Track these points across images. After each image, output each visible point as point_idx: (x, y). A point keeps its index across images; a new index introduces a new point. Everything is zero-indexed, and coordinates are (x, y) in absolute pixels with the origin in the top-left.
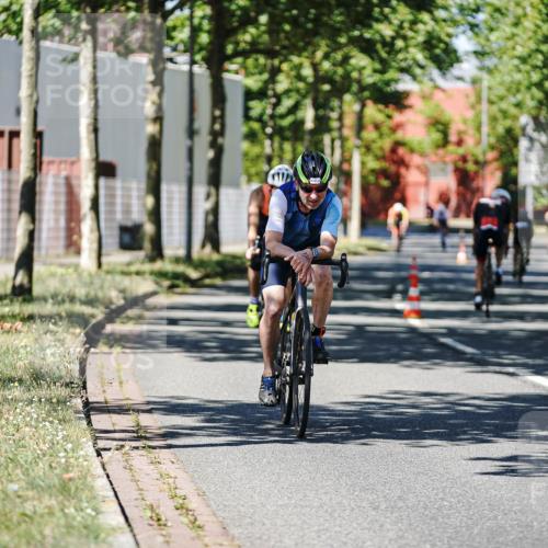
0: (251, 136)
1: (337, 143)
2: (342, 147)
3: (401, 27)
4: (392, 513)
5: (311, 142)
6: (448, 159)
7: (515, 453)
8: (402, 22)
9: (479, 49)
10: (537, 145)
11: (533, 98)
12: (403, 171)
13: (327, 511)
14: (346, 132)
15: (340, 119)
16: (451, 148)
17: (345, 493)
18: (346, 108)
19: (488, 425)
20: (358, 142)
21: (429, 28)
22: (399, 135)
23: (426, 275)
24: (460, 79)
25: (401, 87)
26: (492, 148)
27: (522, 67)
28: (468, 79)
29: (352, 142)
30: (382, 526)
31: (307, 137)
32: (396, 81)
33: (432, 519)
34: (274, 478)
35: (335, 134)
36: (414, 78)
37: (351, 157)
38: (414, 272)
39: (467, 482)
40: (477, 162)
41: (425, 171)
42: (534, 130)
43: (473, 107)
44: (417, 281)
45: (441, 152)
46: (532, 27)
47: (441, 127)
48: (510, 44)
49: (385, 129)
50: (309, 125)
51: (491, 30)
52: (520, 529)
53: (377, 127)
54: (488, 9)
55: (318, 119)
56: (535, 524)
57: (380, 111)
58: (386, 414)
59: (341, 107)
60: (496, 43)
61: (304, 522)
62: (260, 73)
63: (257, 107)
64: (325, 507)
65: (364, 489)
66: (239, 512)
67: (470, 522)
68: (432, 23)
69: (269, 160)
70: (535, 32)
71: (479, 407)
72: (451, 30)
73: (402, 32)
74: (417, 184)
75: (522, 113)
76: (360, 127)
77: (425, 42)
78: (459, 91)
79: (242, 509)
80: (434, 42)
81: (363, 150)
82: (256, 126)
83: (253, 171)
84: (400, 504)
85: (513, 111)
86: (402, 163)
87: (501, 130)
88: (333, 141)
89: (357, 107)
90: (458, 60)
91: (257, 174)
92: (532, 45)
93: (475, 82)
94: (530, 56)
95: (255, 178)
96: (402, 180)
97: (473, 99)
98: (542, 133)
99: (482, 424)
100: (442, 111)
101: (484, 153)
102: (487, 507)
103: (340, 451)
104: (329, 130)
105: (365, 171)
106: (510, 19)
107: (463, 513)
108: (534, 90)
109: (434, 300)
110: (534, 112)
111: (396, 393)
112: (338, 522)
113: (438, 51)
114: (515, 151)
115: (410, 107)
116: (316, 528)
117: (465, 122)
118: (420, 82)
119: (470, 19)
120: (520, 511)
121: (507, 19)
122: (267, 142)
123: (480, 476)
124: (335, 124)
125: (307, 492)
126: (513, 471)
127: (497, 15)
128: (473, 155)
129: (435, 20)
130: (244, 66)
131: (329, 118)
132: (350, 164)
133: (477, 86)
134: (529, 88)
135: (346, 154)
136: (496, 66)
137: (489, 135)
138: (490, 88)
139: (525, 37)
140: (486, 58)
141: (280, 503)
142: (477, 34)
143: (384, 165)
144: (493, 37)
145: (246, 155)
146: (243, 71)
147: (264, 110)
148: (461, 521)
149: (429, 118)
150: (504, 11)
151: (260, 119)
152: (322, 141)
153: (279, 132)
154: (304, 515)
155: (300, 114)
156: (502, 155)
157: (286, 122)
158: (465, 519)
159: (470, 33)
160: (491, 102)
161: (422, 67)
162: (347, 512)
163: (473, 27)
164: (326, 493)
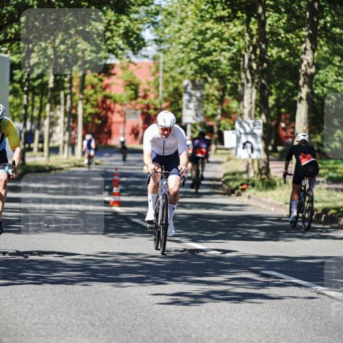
0: (14, 92)
1: (69, 97)
2: (71, 99)
3: (108, 24)
4: (103, 328)
5: (51, 96)
6: (138, 107)
7: (180, 291)
8: (110, 21)
9: (157, 38)
10: (194, 98)
11: (191, 70)
12: (109, 114)
13: (62, 327)
14: (74, 90)
15: (71, 81)
16: (140, 100)
17: (73, 316)
18: (74, 74)
19: (163, 273)
20: (81, 96)
21: (126, 24)
22: (107, 92)
23: (124, 179)
24: (146, 57)
25: (108, 62)
26: (166, 100)
27: (185, 49)
28: (151, 57)
29: (78, 96)
30: (97, 336)
31: (50, 93)
32: (106, 58)
33: (128, 332)
34: (29, 306)
35: (67, 91)
36: (117, 56)
37: (77, 105)
38: (116, 178)
39: (150, 309)
40: (156, 109)
41: (123, 114)
42: (192, 89)
43: (154, 74)
44: (118, 183)
45: (133, 102)
46: (192, 25)
47: (133, 87)
48: (178, 35)
49: (98, 88)
50: (51, 85)
51: (166, 26)
52: (184, 338)
53: (93, 87)
54: (164, 13)
55: (55, 81)
56: (193, 335)
57: (95, 77)
58: (100, 266)
59: (71, 75)
60: (169, 34)
61: (48, 334)
62: (20, 53)
63: (18, 74)
64: (61, 325)
65: (86, 313)
66: (7, 327)
67: (152, 334)
68: (128, 21)
69: (26, 107)
70: (193, 28)
71: (158, 262)
72: (141, 26)
73: (110, 27)
74: (118, 123)
75: (184, 79)
76: (83, 87)
77: (124, 33)
78: (145, 64)
79: (9, 326)
80: (130, 34)
81: (85, 101)
82: (18, 86)
83: (15, 114)
84: (109, 323)
85: (179, 77)
86: (109, 109)
87: (171, 89)
88: (66, 95)
89: (80, 74)
90: (144, 45)
91: (18, 116)
92: (191, 36)
93: (155, 58)
94: (189, 43)
95: (17, 119)
96: (109, 120)
97: (154, 69)
98: (198, 91)
99: (159, 273)
100: (135, 78)
101: (161, 103)
102: (163, 325)
103: (70, 289)
104: (64, 89)
105: (86, 115)
106: (178, 20)
107: (148, 328)
108: (192, 63)
109: (129, 196)
110: (192, 78)
111: (105, 253)
112: (69, 334)
113: (132, 39)
114: (180, 102)
115: (115, 74)
116: (56, 338)
117: (149, 84)
118: (121, 59)
119: (152, 19)
120: (183, 327)
121: (176, 20)
122: (25, 96)
123: (158, 305)
124: (67, 85)
125: (50, 315)
126: (179, 302)
127: (170, 17)
128: (154, 105)
129: (130, 19)
130: (10, 48)
131: (64, 81)
132: (77, 111)
133: (156, 62)
134: (189, 62)
135: (74, 104)
136: (168, 48)
137: (163, 92)
138: (164, 63)
139: (187, 31)
140: (163, 44)
141: (33, 322)
142: (156, 29)
143: (98, 110)
144: (166, 31)
145: (11, 104)
146: (9, 52)
147: (23, 76)
148: (147, 333)
149: (126, 81)
150: (174, 14)
151: (20, 82)
152: (59, 95)
153: (32, 90)
154: (48, 329)
155: (45, 79)
156: (172, 104)
157: (36, 83)
158: (149, 332)
159: (152, 28)
160: (165, 72)
161: (122, 49)
162: (75, 328)
163: (154, 23)
164: (62, 316)
